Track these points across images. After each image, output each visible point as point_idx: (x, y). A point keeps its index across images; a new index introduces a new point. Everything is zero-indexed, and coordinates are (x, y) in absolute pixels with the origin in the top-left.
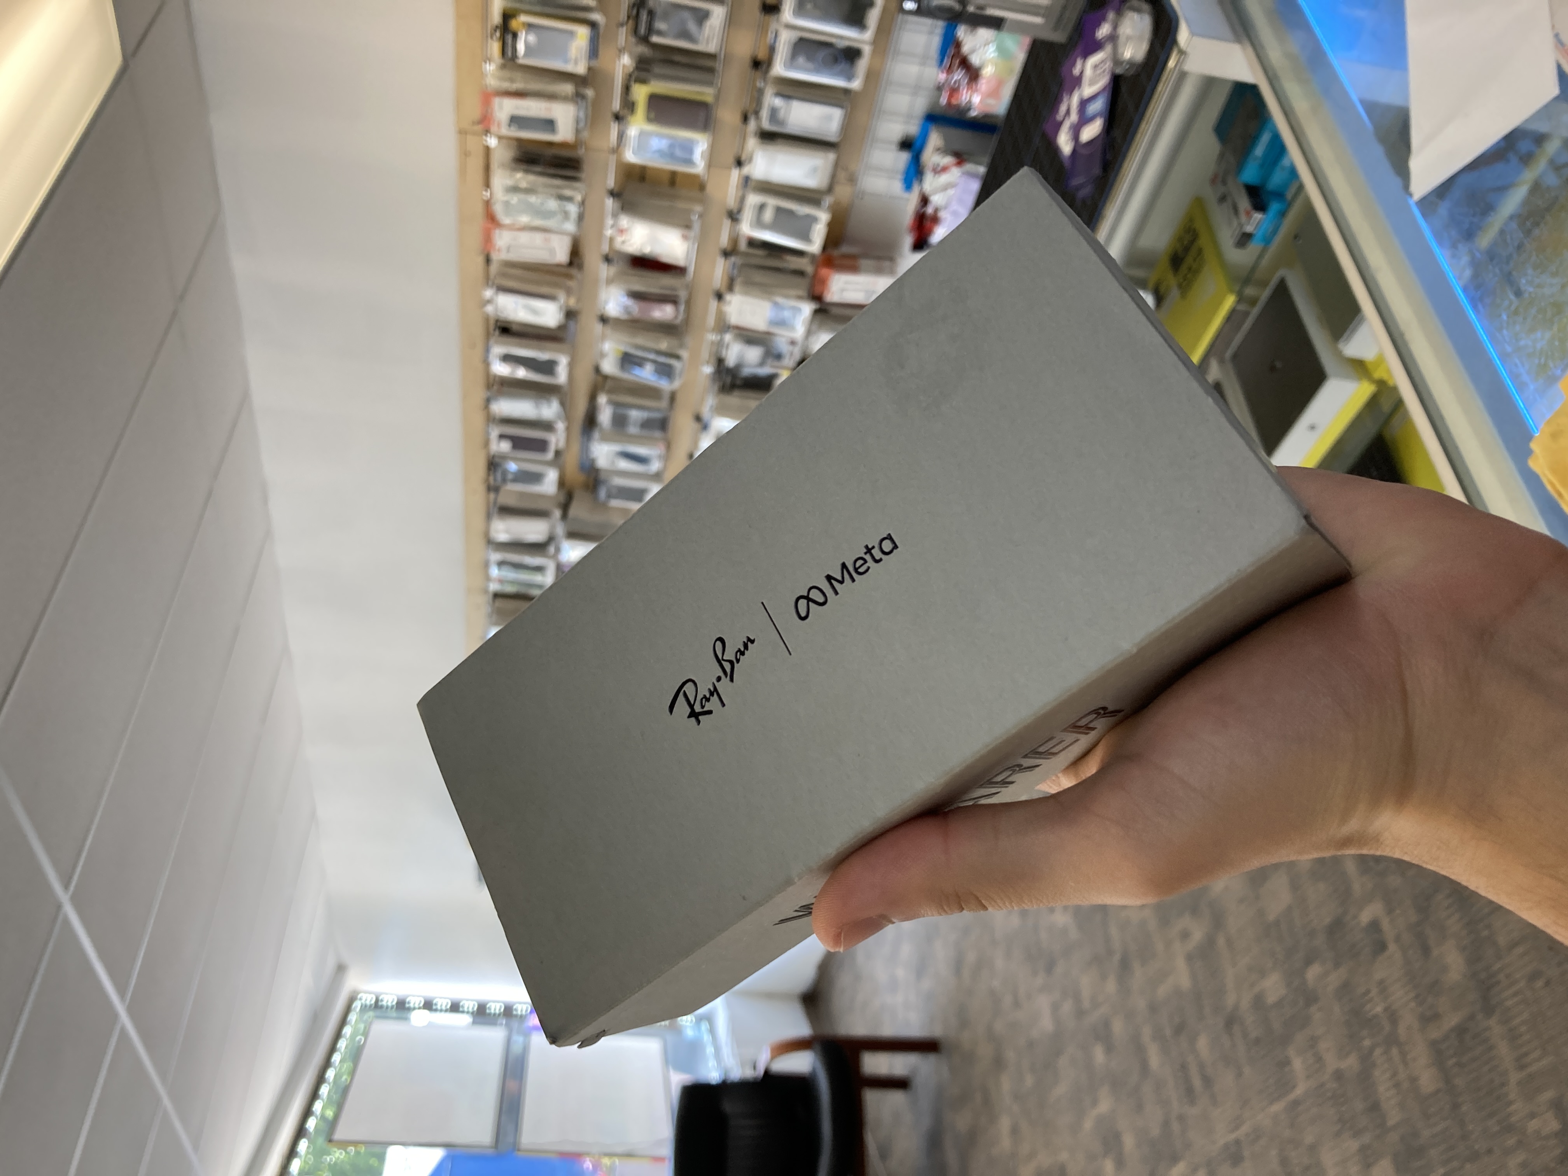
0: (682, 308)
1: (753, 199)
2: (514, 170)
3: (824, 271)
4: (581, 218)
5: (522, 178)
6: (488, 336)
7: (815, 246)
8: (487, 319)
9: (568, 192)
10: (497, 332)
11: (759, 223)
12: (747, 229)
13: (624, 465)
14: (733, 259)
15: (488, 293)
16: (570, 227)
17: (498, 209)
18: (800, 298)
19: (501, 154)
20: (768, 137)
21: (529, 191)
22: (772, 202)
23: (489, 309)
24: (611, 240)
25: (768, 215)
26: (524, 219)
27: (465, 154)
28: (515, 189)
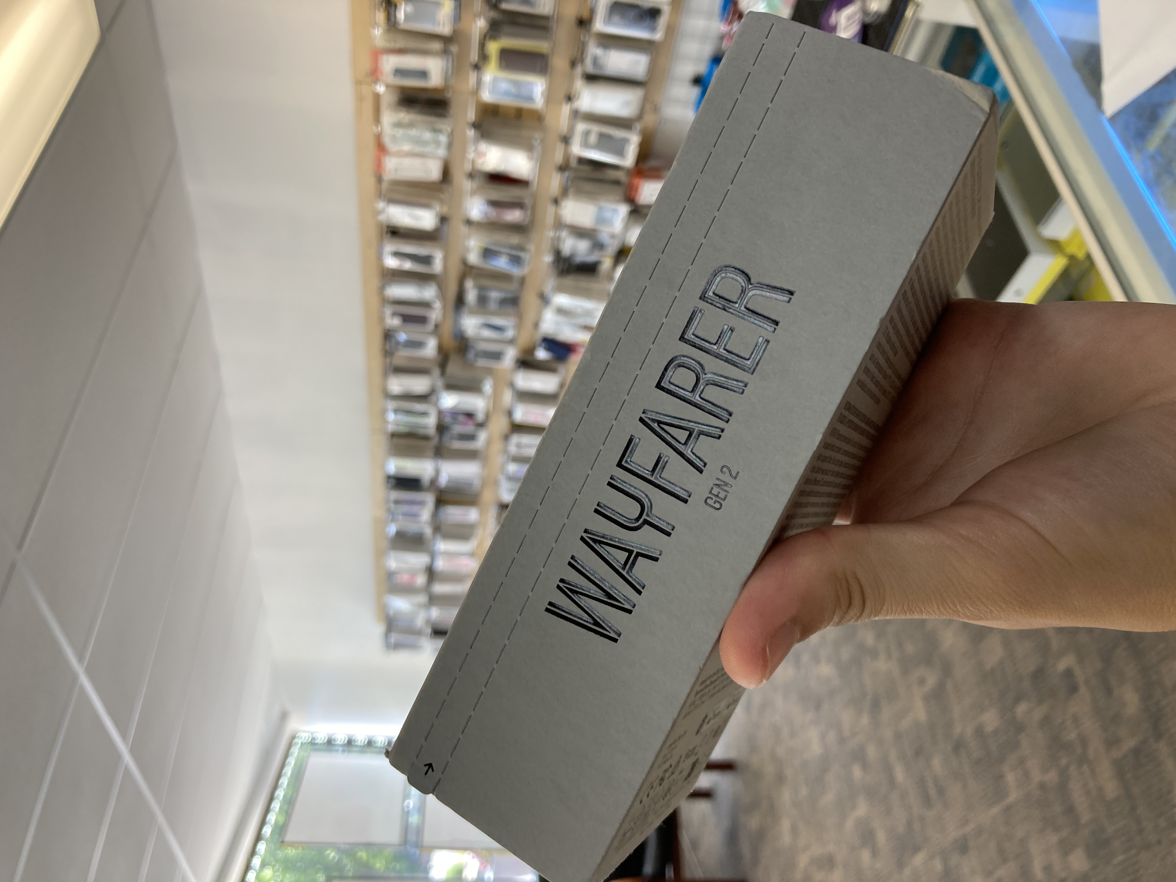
0: (529, 212)
1: (581, 127)
2: (398, 110)
3: (636, 181)
4: (450, 146)
5: (404, 116)
6: (381, 239)
7: (629, 160)
8: (380, 225)
9: (439, 126)
10: (389, 235)
11: (585, 144)
12: (577, 150)
13: (487, 333)
14: (567, 174)
15: (381, 205)
16: (442, 152)
17: (387, 140)
18: (618, 202)
19: (388, 98)
20: (592, 78)
21: (411, 125)
22: (596, 129)
23: (382, 218)
24: (473, 162)
25: (593, 139)
26: (406, 147)
27: (360, 98)
28: (398, 125)
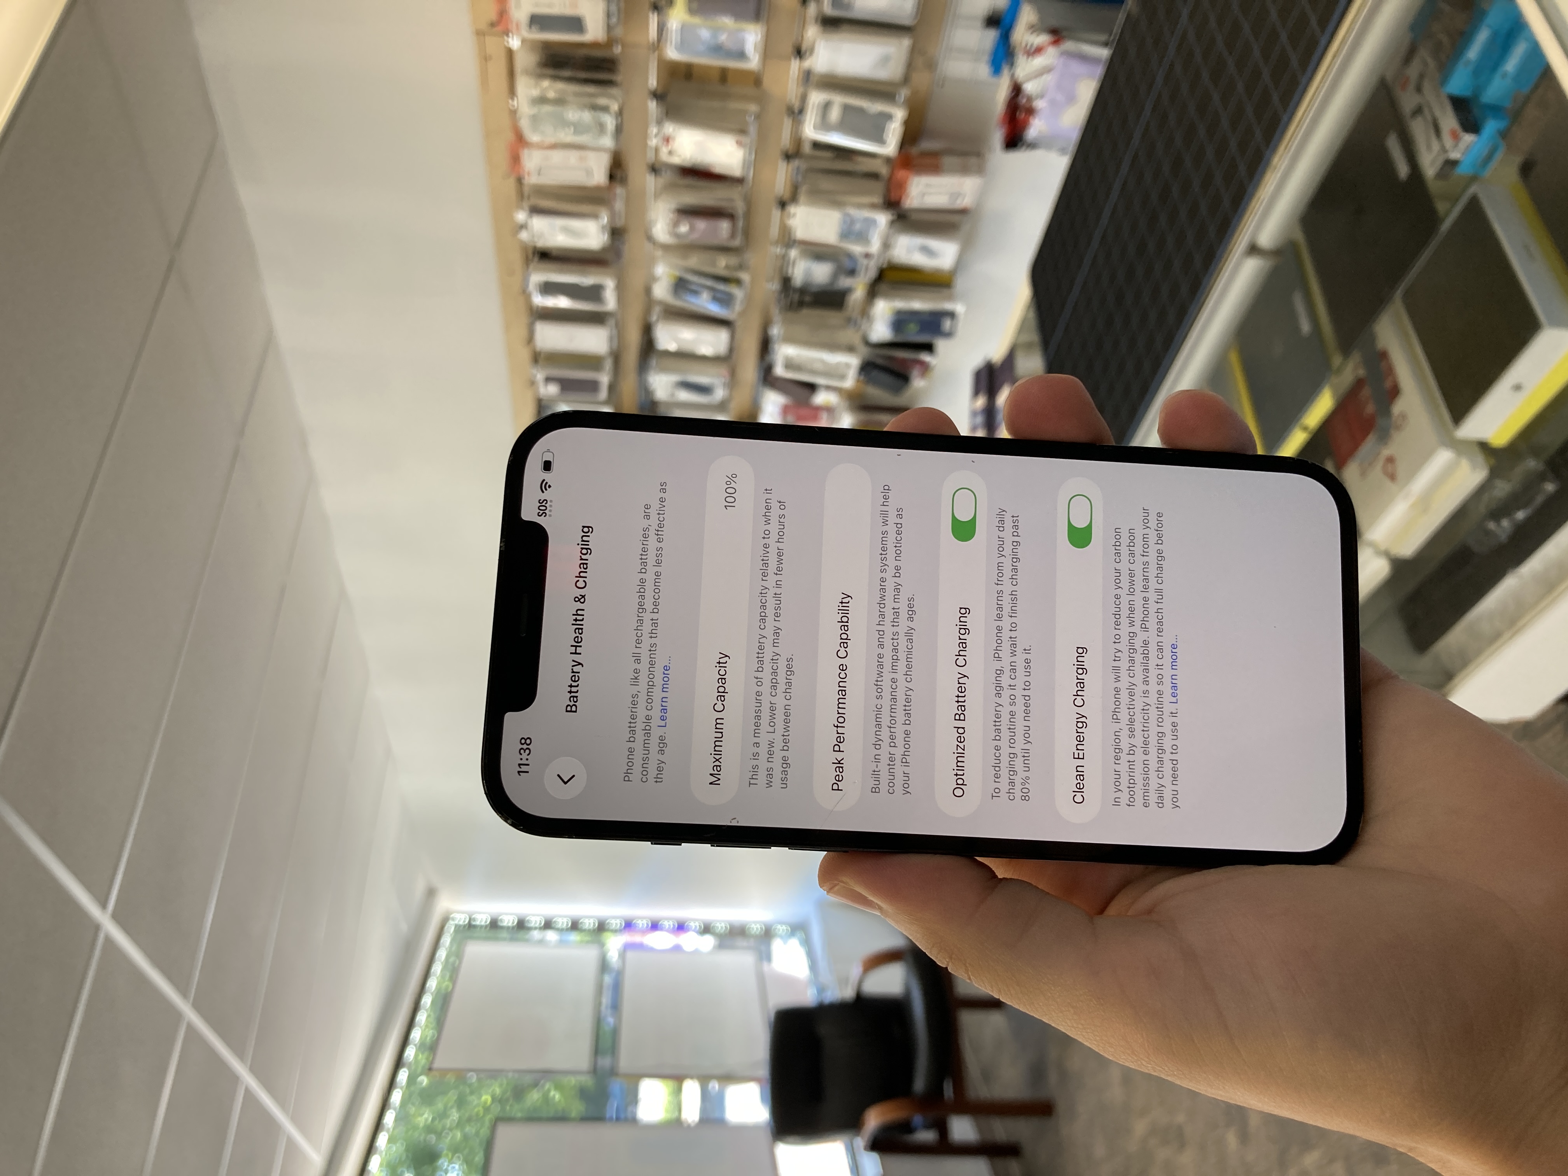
0: (740, 225)
1: (816, 98)
2: (541, 76)
3: (901, 174)
4: (619, 130)
5: (551, 88)
6: (527, 261)
7: (890, 147)
8: (523, 246)
9: (602, 101)
10: (536, 259)
11: (824, 124)
12: (810, 131)
14: (796, 163)
15: (521, 216)
16: (608, 142)
17: (524, 124)
18: (873, 206)
19: (525, 60)
20: (830, 23)
21: (560, 101)
22: (839, 100)
23: (524, 235)
24: (657, 150)
25: (835, 114)
27: (485, 58)
28: (542, 100)
